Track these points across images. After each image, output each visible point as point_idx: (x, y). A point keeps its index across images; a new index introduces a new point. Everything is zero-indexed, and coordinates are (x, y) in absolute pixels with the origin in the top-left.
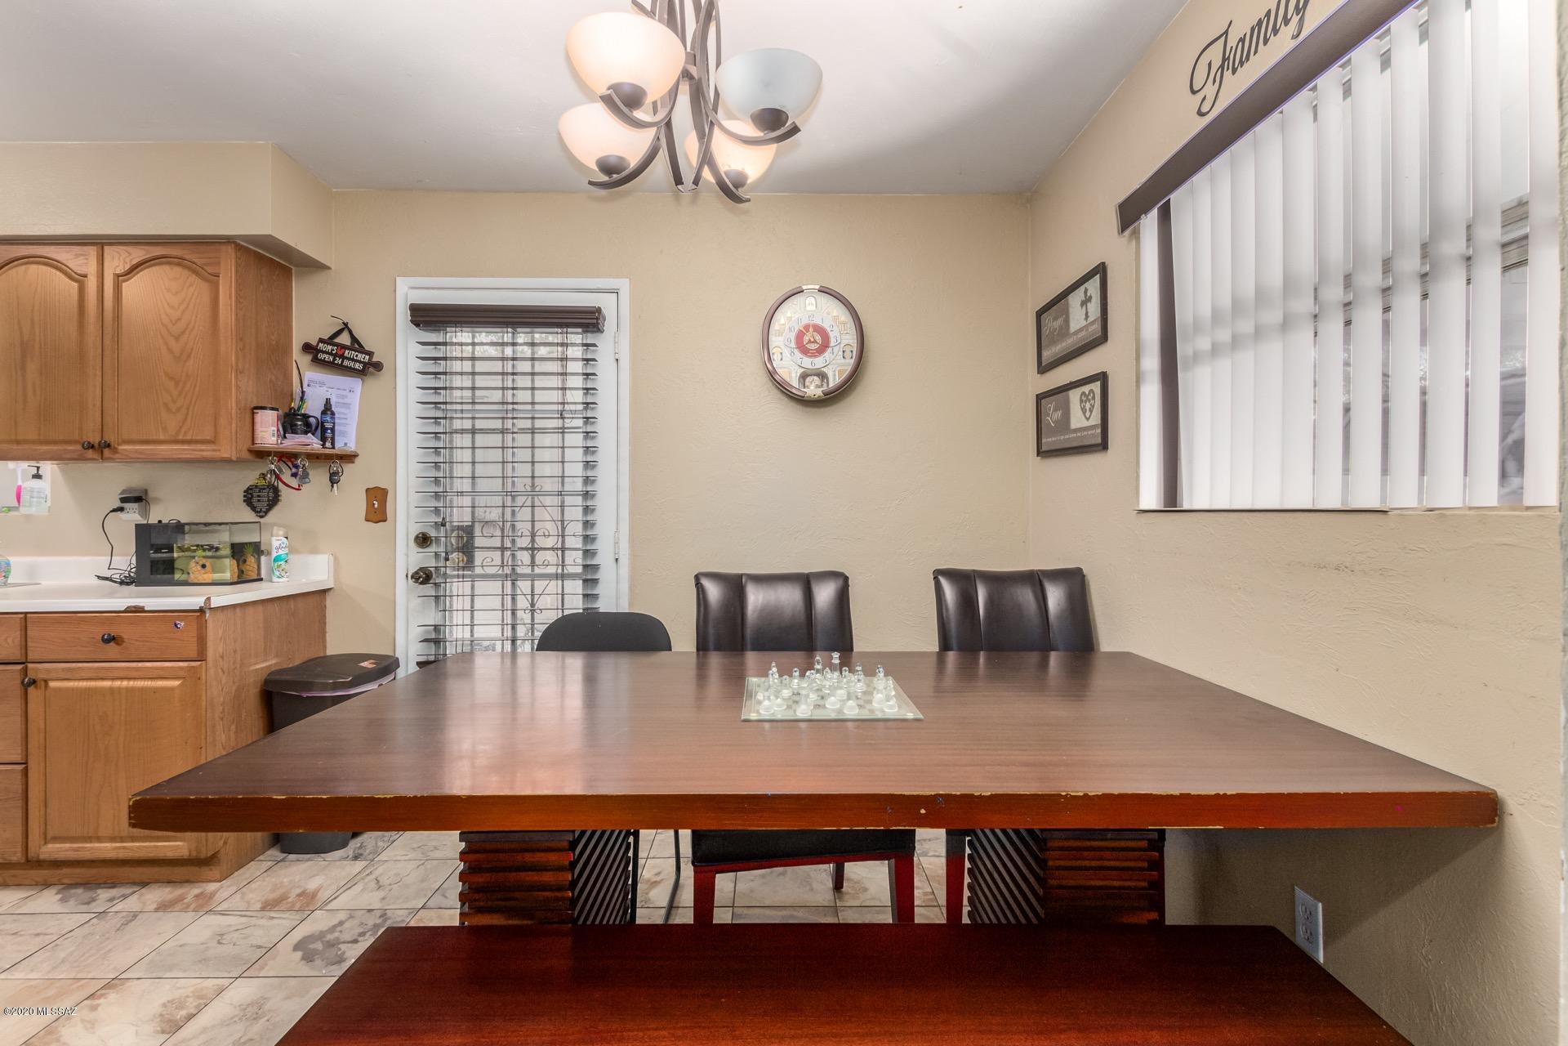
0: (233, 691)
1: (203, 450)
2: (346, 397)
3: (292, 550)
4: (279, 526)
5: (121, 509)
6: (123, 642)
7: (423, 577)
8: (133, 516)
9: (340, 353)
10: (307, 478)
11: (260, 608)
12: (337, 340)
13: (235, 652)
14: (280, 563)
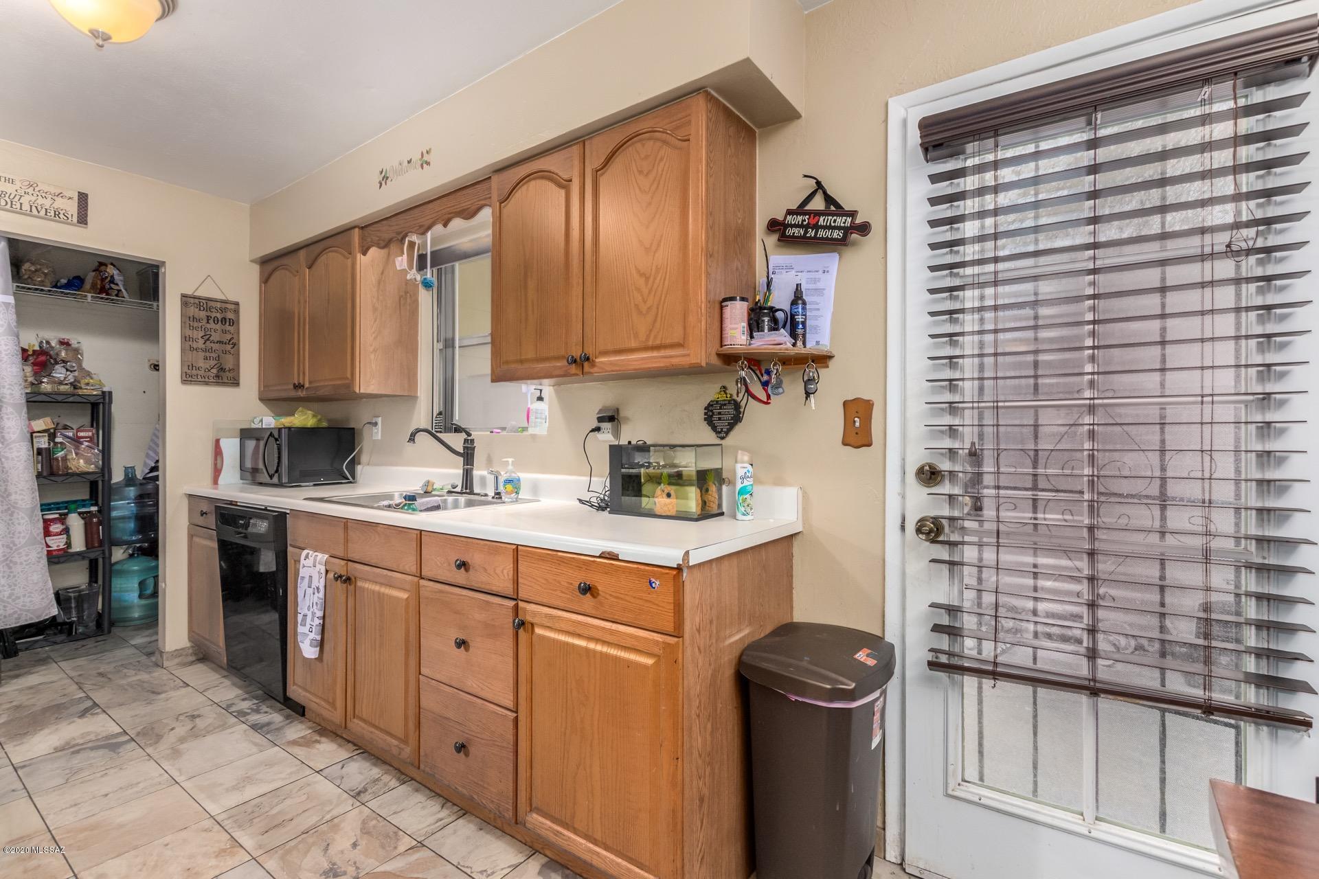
0: (709, 676)
1: (671, 357)
2: (819, 280)
3: (758, 481)
4: (745, 450)
5: (598, 429)
6: (598, 594)
7: (931, 530)
8: (606, 437)
9: (813, 222)
10: (781, 387)
11: (735, 561)
12: (809, 207)
13: (711, 622)
14: (745, 497)
